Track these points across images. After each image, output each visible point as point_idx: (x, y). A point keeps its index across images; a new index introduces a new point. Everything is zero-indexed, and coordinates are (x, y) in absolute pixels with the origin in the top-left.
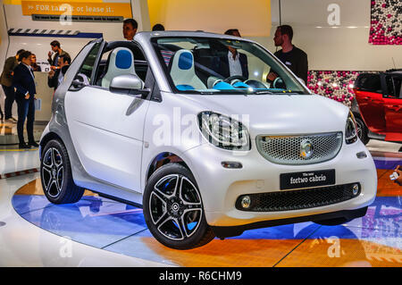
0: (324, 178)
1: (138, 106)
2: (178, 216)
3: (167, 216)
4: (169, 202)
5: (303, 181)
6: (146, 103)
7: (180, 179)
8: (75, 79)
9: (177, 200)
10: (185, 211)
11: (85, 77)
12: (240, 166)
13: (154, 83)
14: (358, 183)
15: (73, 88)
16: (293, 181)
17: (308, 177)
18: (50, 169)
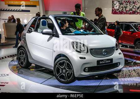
0: (110, 61)
1: (51, 39)
2: (65, 73)
3: (61, 73)
4: (62, 69)
5: (103, 62)
6: (54, 38)
7: (66, 62)
8: (29, 29)
9: (65, 68)
10: (67, 72)
11: (32, 29)
12: (85, 58)
13: (56, 32)
14: (119, 62)
15: (28, 32)
16: (101, 63)
17: (105, 61)
18: (21, 57)
